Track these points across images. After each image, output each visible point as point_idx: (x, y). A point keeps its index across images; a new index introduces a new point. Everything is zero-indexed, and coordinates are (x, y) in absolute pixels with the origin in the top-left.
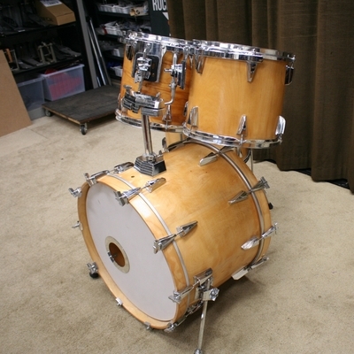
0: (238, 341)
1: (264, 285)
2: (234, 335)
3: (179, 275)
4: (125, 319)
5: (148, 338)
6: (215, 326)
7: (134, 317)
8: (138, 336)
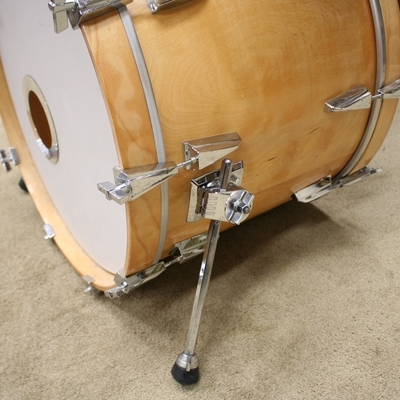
0: (292, 346)
1: (362, 231)
2: (284, 329)
3: (133, 121)
4: (54, 267)
5: (86, 311)
6: (242, 305)
7: (70, 265)
8: (66, 304)
